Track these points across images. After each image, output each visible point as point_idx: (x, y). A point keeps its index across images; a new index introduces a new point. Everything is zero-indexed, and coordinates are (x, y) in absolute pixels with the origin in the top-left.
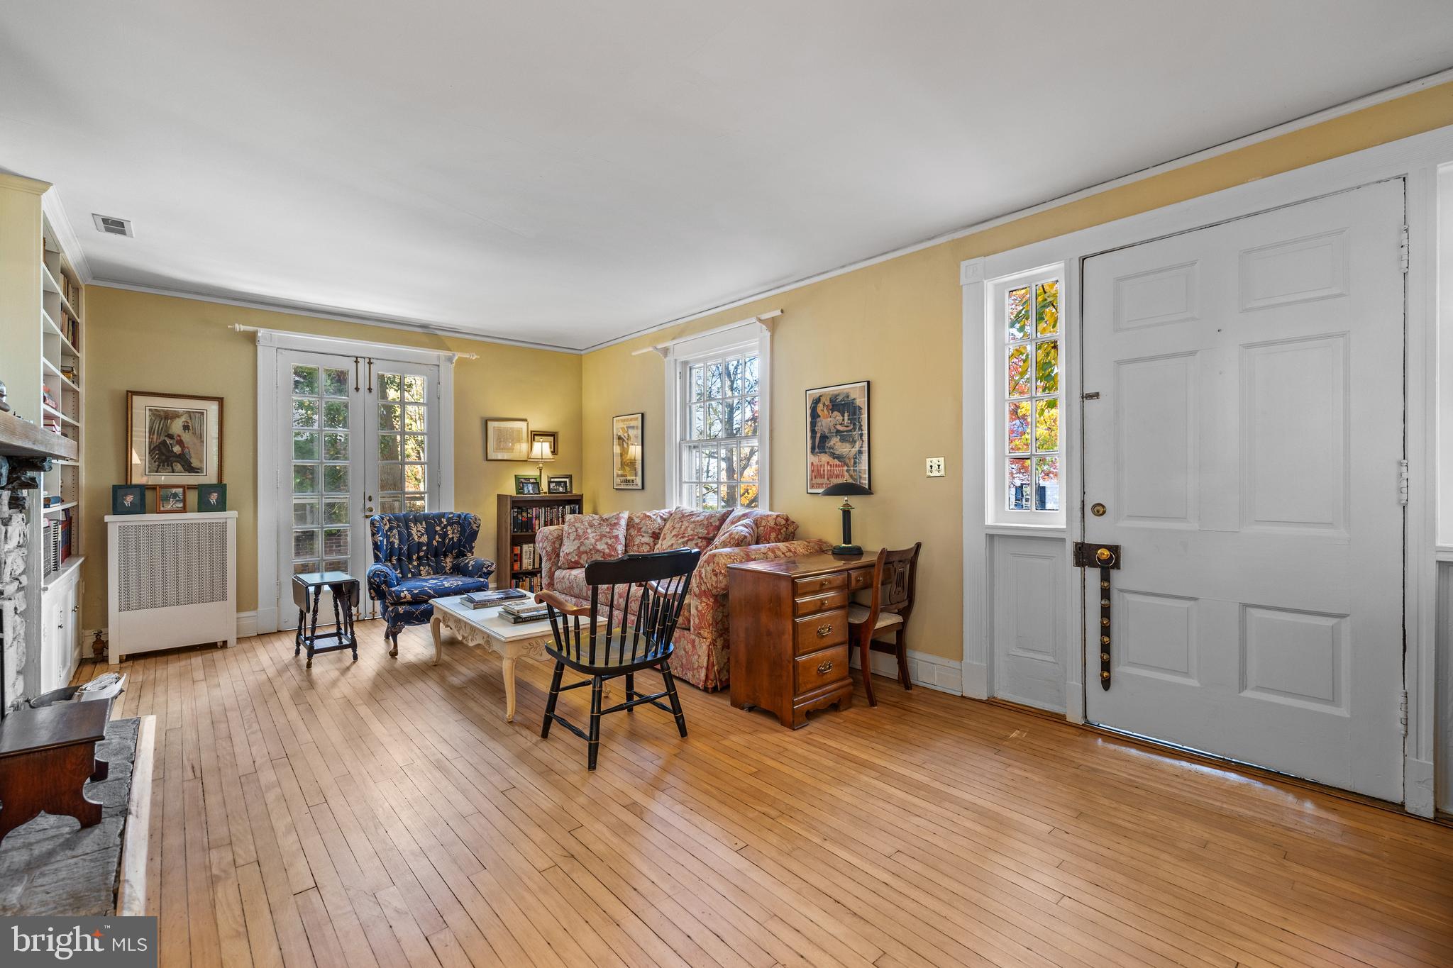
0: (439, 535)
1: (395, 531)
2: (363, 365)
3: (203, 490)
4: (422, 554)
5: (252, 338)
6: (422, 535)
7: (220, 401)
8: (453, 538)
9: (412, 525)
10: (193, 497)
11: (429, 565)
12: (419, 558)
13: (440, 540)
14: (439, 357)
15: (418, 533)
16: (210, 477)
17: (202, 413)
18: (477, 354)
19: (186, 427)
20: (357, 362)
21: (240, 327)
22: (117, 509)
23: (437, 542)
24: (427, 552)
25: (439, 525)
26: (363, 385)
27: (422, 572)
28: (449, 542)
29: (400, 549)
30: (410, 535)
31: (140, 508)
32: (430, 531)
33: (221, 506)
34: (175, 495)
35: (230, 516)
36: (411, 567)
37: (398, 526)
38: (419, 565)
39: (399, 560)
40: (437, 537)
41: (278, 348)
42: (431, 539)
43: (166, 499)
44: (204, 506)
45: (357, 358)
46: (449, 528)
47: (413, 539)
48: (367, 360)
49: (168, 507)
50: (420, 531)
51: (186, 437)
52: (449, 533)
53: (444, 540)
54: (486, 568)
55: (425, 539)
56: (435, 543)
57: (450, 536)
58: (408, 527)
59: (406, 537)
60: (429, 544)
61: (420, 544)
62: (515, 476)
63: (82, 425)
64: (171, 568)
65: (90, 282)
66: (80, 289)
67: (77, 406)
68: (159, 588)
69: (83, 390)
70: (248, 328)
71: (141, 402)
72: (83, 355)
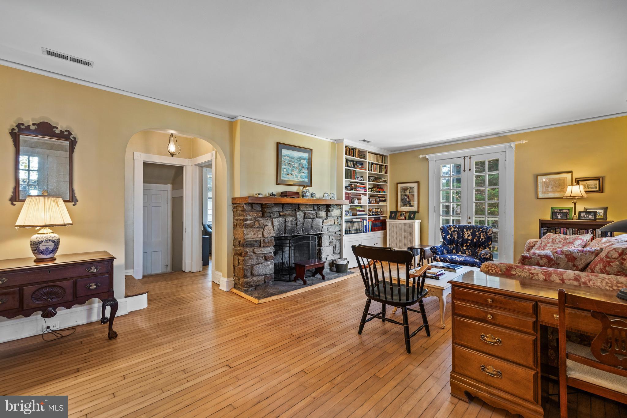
0: (477, 236)
1: (456, 232)
2: (467, 159)
3: (411, 213)
4: (468, 244)
5: (426, 159)
6: (469, 235)
7: (418, 182)
8: (483, 239)
9: (465, 231)
10: (408, 215)
11: (471, 250)
12: (467, 246)
13: (477, 239)
14: (505, 147)
15: (467, 234)
16: (415, 209)
17: (414, 187)
18: (525, 140)
20: (464, 159)
21: (421, 156)
22: (391, 218)
23: (476, 240)
24: (470, 245)
25: (478, 232)
26: (467, 168)
27: (466, 253)
28: (481, 240)
29: (457, 240)
30: (463, 235)
32: (473, 234)
33: (413, 219)
34: (403, 214)
36: (462, 249)
37: (459, 230)
38: (466, 249)
39: (457, 245)
40: (476, 237)
41: (435, 160)
42: (473, 238)
43: (401, 215)
44: (410, 218)
45: (464, 157)
46: (482, 234)
47: (464, 237)
48: (469, 157)
49: (401, 218)
50: (468, 234)
51: (410, 196)
52: (481, 236)
53: (479, 239)
54: (483, 256)
55: (470, 237)
56: (475, 240)
57: (482, 238)
58: (463, 231)
59: (461, 236)
60: (472, 240)
61: (468, 240)
62: (552, 208)
63: (388, 194)
64: (400, 237)
65: (390, 153)
66: (387, 156)
67: (387, 189)
68: (398, 243)
69: (388, 184)
70: (424, 156)
71: (400, 186)
72: (389, 174)
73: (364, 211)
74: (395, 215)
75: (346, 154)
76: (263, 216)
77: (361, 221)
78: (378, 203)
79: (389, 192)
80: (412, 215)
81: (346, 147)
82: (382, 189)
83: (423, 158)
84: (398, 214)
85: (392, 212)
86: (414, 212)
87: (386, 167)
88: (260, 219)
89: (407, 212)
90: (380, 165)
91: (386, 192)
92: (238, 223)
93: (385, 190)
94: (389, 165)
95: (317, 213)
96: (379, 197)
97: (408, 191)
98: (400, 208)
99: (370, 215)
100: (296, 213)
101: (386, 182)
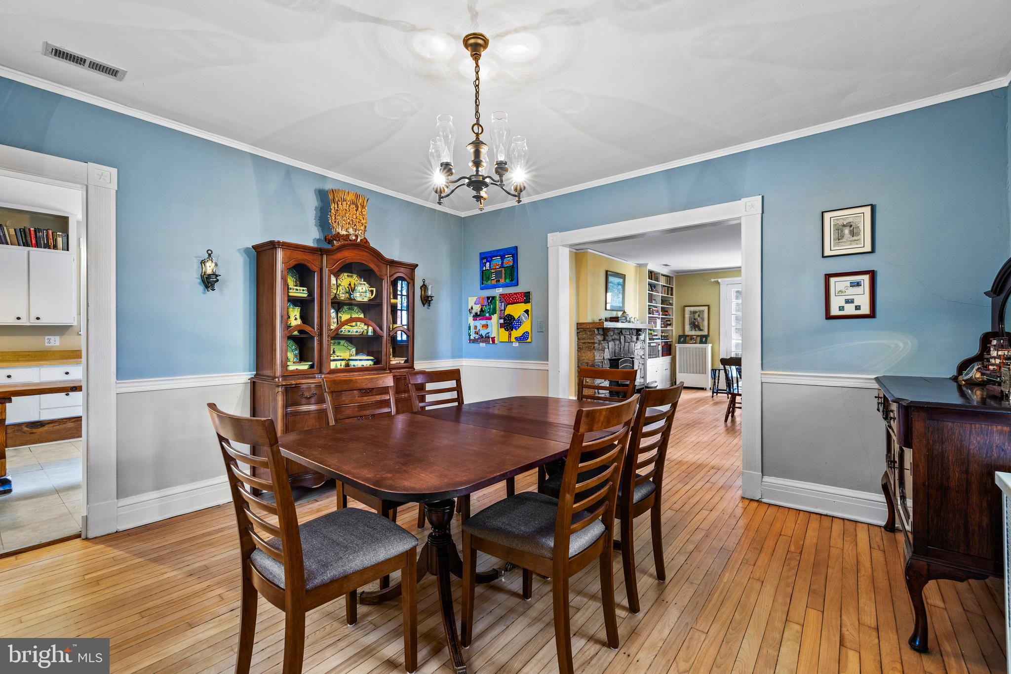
3: (702, 337)
5: (718, 283)
7: (708, 306)
10: (699, 339)
16: (705, 333)
17: (704, 311)
19: (699, 316)
21: (713, 280)
22: (679, 342)
31: (684, 342)
33: (706, 342)
34: (695, 338)
35: (709, 347)
41: (727, 285)
43: (691, 339)
44: (701, 342)
49: (691, 342)
51: (699, 319)
63: (674, 317)
64: (691, 361)
65: (676, 274)
66: (673, 277)
67: (673, 312)
68: (689, 367)
69: (674, 307)
70: (716, 280)
71: (687, 309)
72: (674, 297)
73: (656, 335)
74: (683, 339)
75: (649, 278)
76: (604, 339)
77: (656, 346)
78: (666, 327)
79: (675, 317)
80: (704, 339)
81: (649, 272)
82: (667, 312)
83: (715, 281)
84: (687, 338)
85: (680, 337)
86: (706, 337)
87: (672, 288)
88: (602, 342)
89: (698, 336)
90: (668, 287)
91: (671, 315)
92: (584, 346)
93: (671, 313)
94: (674, 287)
95: (631, 337)
96: (667, 321)
97: (697, 314)
98: (688, 331)
99: (663, 340)
100: (620, 337)
101: (671, 304)
